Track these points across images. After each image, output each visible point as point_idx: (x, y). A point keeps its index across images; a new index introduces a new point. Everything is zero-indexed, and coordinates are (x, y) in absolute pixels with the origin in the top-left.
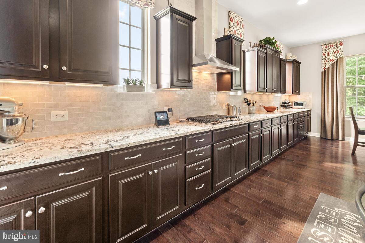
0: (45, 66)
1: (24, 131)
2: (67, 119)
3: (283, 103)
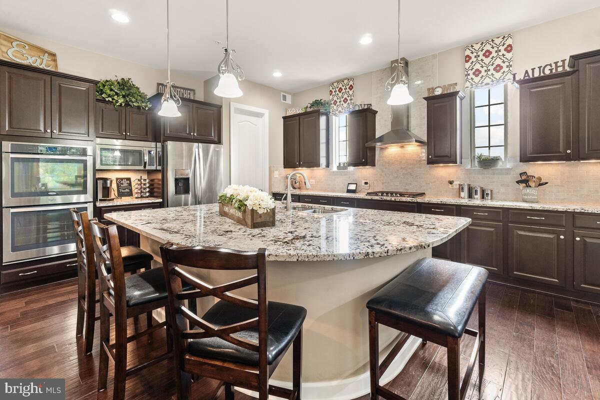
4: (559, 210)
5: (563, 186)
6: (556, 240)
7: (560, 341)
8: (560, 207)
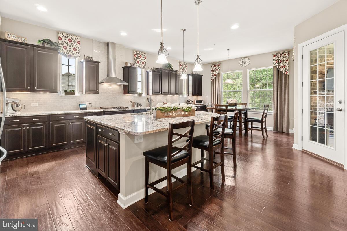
0: (29, 88)
1: (21, 109)
2: (38, 106)
3: (188, 101)
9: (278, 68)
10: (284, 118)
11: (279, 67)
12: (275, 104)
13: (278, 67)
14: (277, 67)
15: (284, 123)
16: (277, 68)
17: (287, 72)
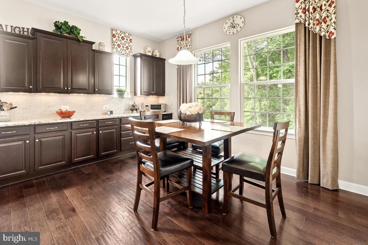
4: (25, 125)
5: (27, 109)
6: (24, 145)
7: (30, 210)
8: (26, 123)
9: (307, 25)
10: (324, 151)
11: (309, 25)
12: (300, 115)
13: (307, 23)
14: (305, 25)
15: (325, 163)
16: (305, 28)
17: (333, 34)
